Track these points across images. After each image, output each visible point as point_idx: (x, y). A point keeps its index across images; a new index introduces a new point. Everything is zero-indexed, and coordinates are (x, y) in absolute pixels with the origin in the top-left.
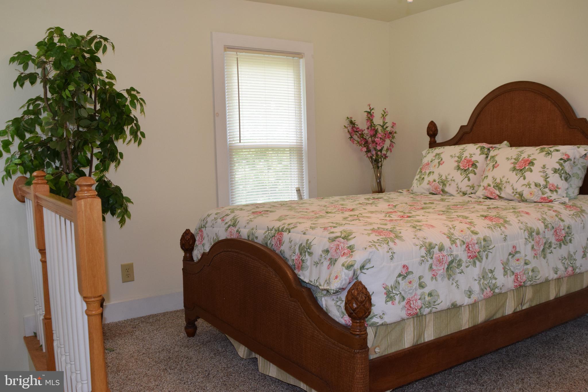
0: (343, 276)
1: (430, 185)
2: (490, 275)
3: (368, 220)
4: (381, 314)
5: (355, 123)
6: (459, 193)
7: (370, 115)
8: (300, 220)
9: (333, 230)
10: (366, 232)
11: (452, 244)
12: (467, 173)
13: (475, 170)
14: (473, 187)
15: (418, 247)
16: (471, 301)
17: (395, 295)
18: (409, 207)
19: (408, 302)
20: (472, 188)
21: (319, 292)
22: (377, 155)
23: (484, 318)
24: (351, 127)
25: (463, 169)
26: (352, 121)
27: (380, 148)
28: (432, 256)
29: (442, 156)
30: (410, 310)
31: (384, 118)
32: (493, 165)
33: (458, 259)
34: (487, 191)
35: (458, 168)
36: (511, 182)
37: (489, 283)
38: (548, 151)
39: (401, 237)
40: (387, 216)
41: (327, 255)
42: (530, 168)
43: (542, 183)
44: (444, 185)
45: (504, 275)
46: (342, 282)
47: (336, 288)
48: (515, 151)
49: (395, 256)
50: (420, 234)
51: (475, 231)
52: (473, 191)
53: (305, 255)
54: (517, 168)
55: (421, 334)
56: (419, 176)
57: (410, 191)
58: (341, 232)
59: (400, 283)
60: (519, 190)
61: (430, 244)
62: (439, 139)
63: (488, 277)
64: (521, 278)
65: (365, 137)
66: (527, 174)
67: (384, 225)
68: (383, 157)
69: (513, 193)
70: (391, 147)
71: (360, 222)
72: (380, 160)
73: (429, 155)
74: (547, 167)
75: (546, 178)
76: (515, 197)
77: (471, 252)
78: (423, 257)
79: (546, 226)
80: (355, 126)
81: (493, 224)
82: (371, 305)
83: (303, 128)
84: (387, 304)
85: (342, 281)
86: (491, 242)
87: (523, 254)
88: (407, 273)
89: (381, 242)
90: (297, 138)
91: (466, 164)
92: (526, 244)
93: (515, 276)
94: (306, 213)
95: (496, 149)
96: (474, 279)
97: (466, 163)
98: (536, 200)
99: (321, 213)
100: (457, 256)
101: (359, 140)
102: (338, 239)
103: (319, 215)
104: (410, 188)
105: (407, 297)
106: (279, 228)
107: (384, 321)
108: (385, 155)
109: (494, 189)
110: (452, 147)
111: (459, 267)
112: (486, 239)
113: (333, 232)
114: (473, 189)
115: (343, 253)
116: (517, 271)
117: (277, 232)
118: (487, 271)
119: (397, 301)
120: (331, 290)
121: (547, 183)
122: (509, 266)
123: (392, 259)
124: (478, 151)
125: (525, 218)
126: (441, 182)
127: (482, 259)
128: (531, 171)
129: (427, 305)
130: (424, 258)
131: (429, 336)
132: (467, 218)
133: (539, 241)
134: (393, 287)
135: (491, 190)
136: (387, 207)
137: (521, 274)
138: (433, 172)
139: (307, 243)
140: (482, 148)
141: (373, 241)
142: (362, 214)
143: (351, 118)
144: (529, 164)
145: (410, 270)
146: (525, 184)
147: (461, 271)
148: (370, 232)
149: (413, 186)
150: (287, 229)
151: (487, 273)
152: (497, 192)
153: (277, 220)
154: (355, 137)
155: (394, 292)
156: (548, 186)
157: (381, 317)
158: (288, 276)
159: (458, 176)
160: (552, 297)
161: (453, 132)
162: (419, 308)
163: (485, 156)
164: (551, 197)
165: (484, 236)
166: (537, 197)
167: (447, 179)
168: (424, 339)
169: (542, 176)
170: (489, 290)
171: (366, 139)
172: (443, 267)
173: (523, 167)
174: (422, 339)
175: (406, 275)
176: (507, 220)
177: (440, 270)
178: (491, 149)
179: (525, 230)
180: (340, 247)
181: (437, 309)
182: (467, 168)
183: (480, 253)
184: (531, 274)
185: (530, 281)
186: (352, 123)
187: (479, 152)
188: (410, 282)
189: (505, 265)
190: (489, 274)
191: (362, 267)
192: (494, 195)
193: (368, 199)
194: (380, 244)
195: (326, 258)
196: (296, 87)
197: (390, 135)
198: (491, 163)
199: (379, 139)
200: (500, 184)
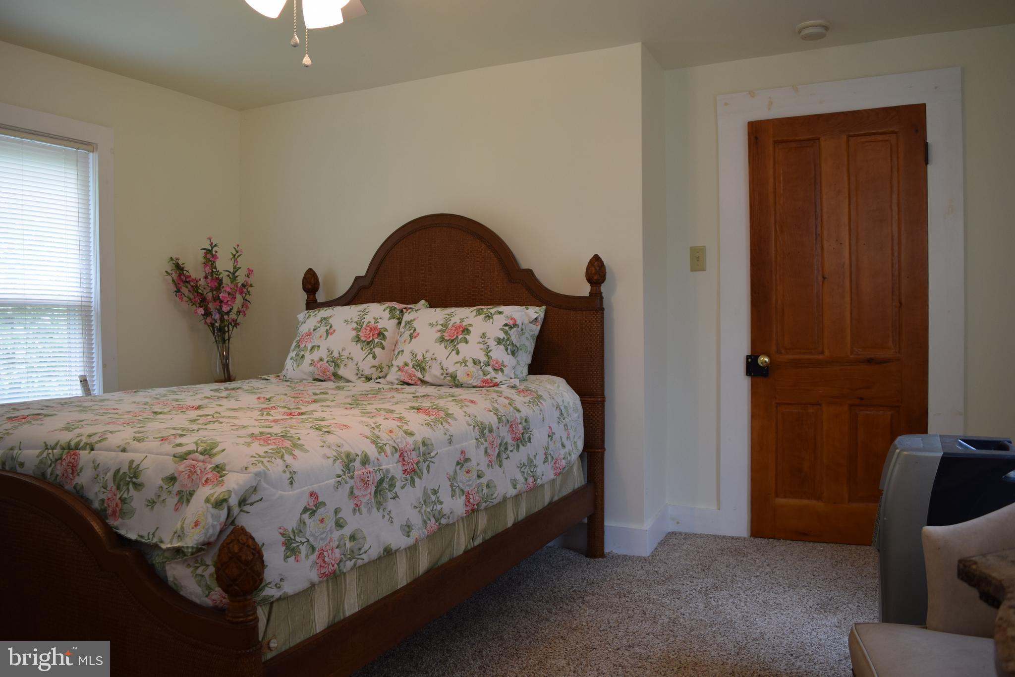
0: (210, 520)
1: (315, 366)
2: (433, 498)
3: (236, 422)
4: (278, 580)
5: (184, 268)
6: (359, 377)
7: (210, 255)
8: (111, 428)
9: (179, 440)
10: (242, 441)
11: (379, 453)
12: (372, 347)
13: (383, 342)
14: (380, 368)
15: (331, 460)
16: (410, 541)
17: (299, 544)
18: (293, 399)
19: (320, 554)
20: (379, 370)
21: (158, 555)
22: (222, 319)
23: (427, 565)
24: (177, 275)
25: (365, 341)
26: (178, 264)
27: (229, 309)
28: (352, 474)
29: (331, 321)
30: (323, 567)
31: (236, 261)
32: (411, 334)
33: (390, 476)
34: (403, 373)
35: (358, 339)
36: (439, 359)
37: (433, 510)
38: (487, 313)
39: (302, 445)
40: (264, 414)
41: (173, 485)
42: (465, 338)
43: (483, 359)
44: (337, 366)
45: (452, 496)
46: (208, 532)
47: (198, 544)
48: (439, 314)
49: (295, 477)
50: (330, 439)
51: (409, 431)
52: (381, 375)
53: (128, 489)
54: (446, 338)
55: (338, 606)
56: (295, 352)
57: (282, 377)
58: (196, 443)
59: (307, 523)
60: (451, 370)
61: (348, 455)
62: (321, 297)
63: (430, 501)
64: (473, 498)
65: (200, 291)
66: (461, 346)
67: (266, 427)
68: (232, 325)
69: (442, 374)
70: (244, 309)
71: (222, 425)
72: (226, 329)
73: (309, 321)
74: (488, 335)
75: (487, 351)
76: (446, 380)
77: (407, 463)
78: (339, 476)
79: (500, 420)
80: (185, 272)
81: (431, 419)
82: (263, 565)
83: (92, 272)
84: (287, 562)
85: (207, 530)
86: (433, 447)
87: (474, 463)
88: (316, 504)
89: (272, 455)
90: (82, 290)
91: (369, 334)
92: (477, 447)
93: (466, 496)
94: (116, 416)
95: (413, 311)
96: (413, 506)
97: (369, 332)
98: (475, 384)
99: (144, 415)
100: (388, 471)
101: (191, 296)
102: (191, 456)
103: (142, 417)
104: (281, 372)
105: (318, 545)
106: (69, 443)
107: (283, 592)
108: (235, 321)
109: (414, 370)
110: (347, 308)
111: (391, 489)
112: (426, 443)
113: (180, 445)
114: (381, 371)
115: (204, 479)
116: (466, 489)
117: (66, 451)
118: (429, 492)
119: (303, 555)
120: (188, 547)
121: (489, 359)
122: (457, 481)
123: (291, 483)
124: (387, 314)
125: (472, 409)
126: (332, 362)
127: (422, 473)
128: (467, 342)
129: (349, 556)
130: (341, 478)
131: (352, 605)
132: (392, 411)
133: (493, 442)
134: (296, 531)
135: (410, 371)
136: (256, 402)
137: (474, 492)
138: (319, 346)
139: (130, 467)
140: (392, 310)
141: (257, 454)
142: (219, 413)
143: (177, 259)
144: (463, 331)
145: (320, 500)
146: (458, 360)
147: (394, 495)
148: (249, 440)
149: (286, 369)
150: (86, 444)
151: (429, 494)
152: (419, 375)
153: (63, 430)
154: (184, 290)
155: (298, 539)
156: (491, 364)
157: (278, 585)
158: (94, 530)
159: (357, 352)
160: (510, 524)
161: (344, 285)
162: (337, 563)
163: (396, 321)
164: (495, 378)
165: (422, 437)
166: (476, 379)
167: (341, 356)
168: (344, 613)
169: (481, 349)
170: (433, 520)
171: (202, 295)
172: (369, 491)
173: (455, 337)
174: (341, 614)
175: (315, 509)
176: (450, 412)
177: (365, 495)
178: (404, 311)
179: (474, 426)
180: (198, 469)
181: (364, 560)
182: (371, 339)
183: (419, 465)
184: (485, 491)
185: (485, 502)
186: (179, 268)
187: (388, 316)
188: (322, 521)
189: (453, 479)
190: (432, 496)
191: (242, 502)
192: (414, 378)
193: (217, 390)
194: (270, 460)
195: (170, 492)
196: (80, 201)
197: (244, 288)
198: (407, 330)
199: (227, 295)
200: (422, 362)
